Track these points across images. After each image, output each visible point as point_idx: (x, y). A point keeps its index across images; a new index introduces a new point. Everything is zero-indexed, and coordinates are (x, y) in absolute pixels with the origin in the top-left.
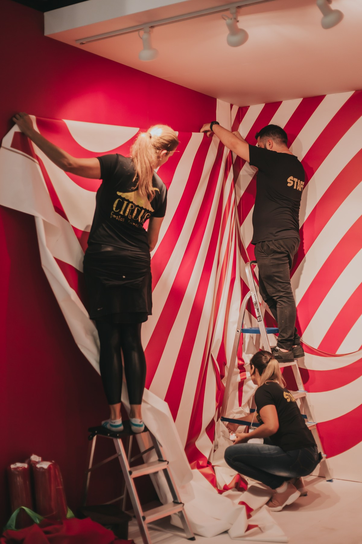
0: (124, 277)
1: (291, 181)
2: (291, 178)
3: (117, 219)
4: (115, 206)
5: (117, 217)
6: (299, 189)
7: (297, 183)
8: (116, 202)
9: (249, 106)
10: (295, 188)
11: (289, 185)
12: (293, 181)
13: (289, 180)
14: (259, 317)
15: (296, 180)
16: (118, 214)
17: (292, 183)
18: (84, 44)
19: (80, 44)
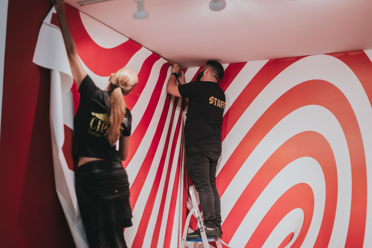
0: (117, 191)
1: (212, 100)
2: (212, 97)
3: (94, 134)
4: (91, 124)
5: (94, 133)
6: (219, 106)
8: (93, 121)
9: (188, 68)
10: (215, 105)
11: (210, 103)
12: (213, 100)
13: (210, 99)
14: (201, 228)
15: (216, 99)
16: (94, 131)
17: (213, 101)
18: (84, 5)
19: (81, 5)
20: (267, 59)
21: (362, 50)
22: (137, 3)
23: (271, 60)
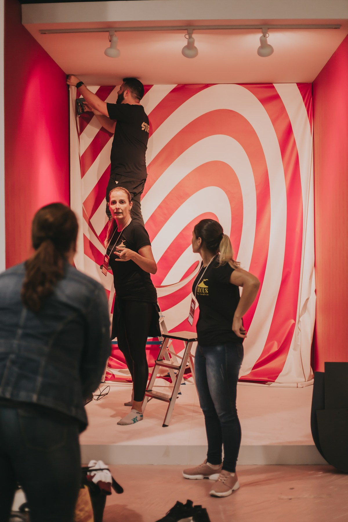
2: (144, 123)
7: (147, 126)
10: (146, 130)
18: (46, 34)
19: (42, 33)
20: (174, 83)
21: (272, 84)
22: (110, 41)
23: (179, 85)
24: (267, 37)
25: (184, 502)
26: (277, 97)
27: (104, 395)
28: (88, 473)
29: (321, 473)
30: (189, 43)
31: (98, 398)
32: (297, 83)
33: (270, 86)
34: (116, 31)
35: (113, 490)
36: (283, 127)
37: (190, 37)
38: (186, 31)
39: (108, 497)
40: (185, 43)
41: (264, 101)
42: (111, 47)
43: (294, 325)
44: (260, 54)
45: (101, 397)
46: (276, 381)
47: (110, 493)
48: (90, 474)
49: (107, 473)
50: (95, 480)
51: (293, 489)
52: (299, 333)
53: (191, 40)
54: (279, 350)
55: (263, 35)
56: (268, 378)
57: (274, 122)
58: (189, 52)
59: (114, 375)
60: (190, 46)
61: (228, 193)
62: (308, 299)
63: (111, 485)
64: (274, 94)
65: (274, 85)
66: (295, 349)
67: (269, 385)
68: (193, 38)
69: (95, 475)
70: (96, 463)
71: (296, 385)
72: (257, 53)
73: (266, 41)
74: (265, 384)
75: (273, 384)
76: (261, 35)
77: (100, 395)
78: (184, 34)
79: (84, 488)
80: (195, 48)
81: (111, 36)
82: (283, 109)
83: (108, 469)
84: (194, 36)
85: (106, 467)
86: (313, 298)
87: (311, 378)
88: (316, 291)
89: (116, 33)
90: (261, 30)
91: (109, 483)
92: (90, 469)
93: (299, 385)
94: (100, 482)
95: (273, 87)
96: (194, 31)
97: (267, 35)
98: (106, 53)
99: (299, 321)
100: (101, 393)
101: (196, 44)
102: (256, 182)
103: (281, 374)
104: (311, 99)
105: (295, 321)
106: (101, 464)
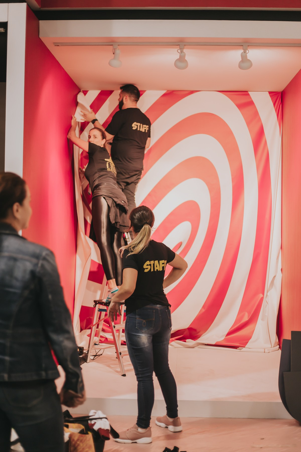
1: (135, 125)
2: (135, 123)
7: (140, 126)
10: (138, 129)
11: (134, 128)
13: (133, 125)
14: (128, 238)
15: (139, 124)
17: (136, 127)
18: (59, 46)
19: (56, 46)
20: (164, 90)
21: (247, 92)
22: (114, 54)
23: (168, 91)
24: (247, 53)
25: (172, 448)
26: (251, 103)
27: (99, 355)
28: (89, 422)
29: (286, 426)
30: (180, 56)
31: (94, 358)
32: (269, 92)
33: (245, 93)
34: (119, 45)
35: (111, 436)
36: (256, 129)
37: (182, 52)
38: (178, 46)
39: (107, 442)
40: (177, 56)
41: (240, 106)
42: (114, 58)
43: (262, 299)
44: (240, 67)
45: (96, 357)
46: (246, 346)
47: (108, 439)
48: (91, 422)
49: (106, 422)
50: (96, 428)
51: (263, 439)
52: (266, 305)
53: (183, 54)
54: (249, 319)
55: (244, 52)
56: (240, 344)
57: (248, 124)
58: (181, 64)
59: (106, 339)
60: (182, 59)
61: (207, 184)
62: (275, 277)
63: (110, 431)
64: (249, 100)
65: (249, 93)
66: (262, 320)
67: (240, 349)
68: (184, 52)
69: (95, 423)
70: (96, 413)
71: (263, 351)
72: (238, 67)
73: (246, 56)
74: (237, 349)
75: (244, 349)
76: (242, 51)
77: (95, 356)
78: (177, 49)
79: (88, 434)
80: (186, 61)
81: (114, 49)
82: (256, 113)
83: (106, 418)
84: (185, 50)
85: (105, 416)
86: (279, 276)
87: (276, 345)
88: (282, 270)
89: (118, 47)
90: (242, 47)
91: (108, 430)
92: (90, 418)
93: (266, 351)
94: (100, 429)
95: (248, 95)
96: (185, 47)
97: (247, 51)
98: (109, 64)
99: (267, 295)
100: (96, 354)
101: (187, 58)
102: (232, 175)
103: (250, 341)
104: (281, 105)
105: (263, 295)
106: (100, 414)
